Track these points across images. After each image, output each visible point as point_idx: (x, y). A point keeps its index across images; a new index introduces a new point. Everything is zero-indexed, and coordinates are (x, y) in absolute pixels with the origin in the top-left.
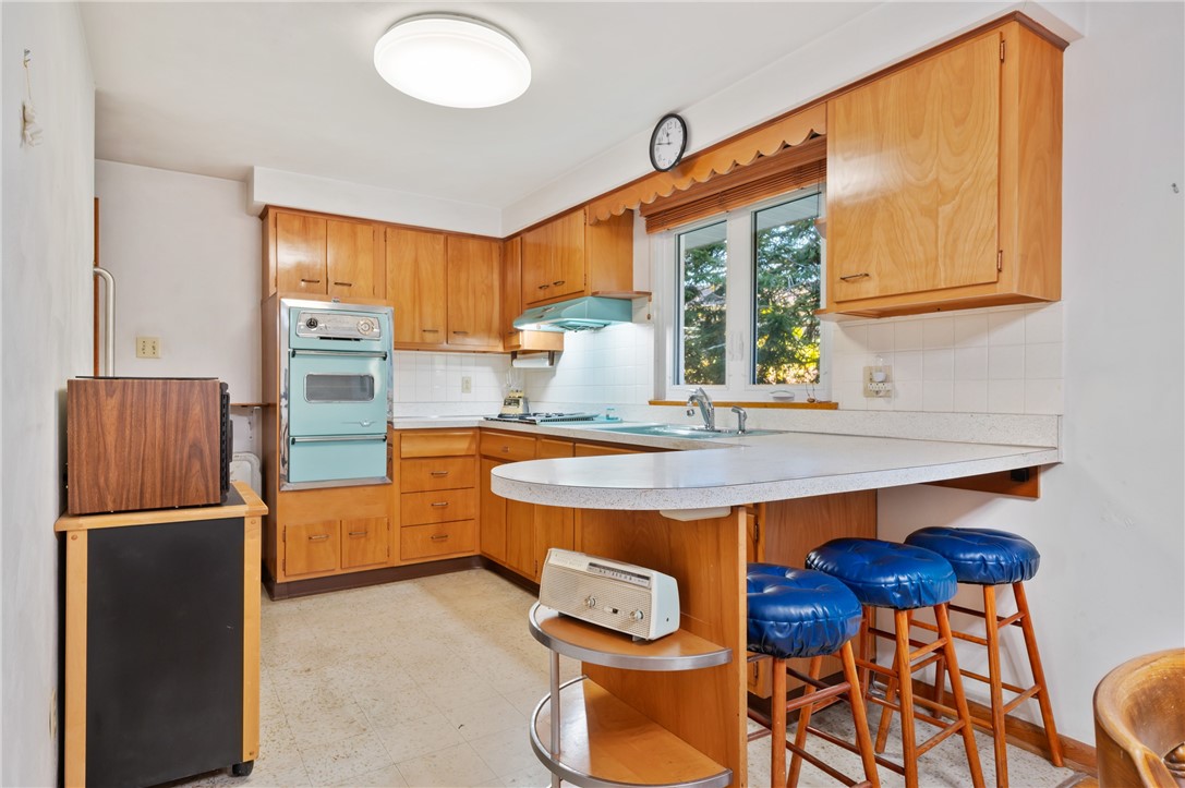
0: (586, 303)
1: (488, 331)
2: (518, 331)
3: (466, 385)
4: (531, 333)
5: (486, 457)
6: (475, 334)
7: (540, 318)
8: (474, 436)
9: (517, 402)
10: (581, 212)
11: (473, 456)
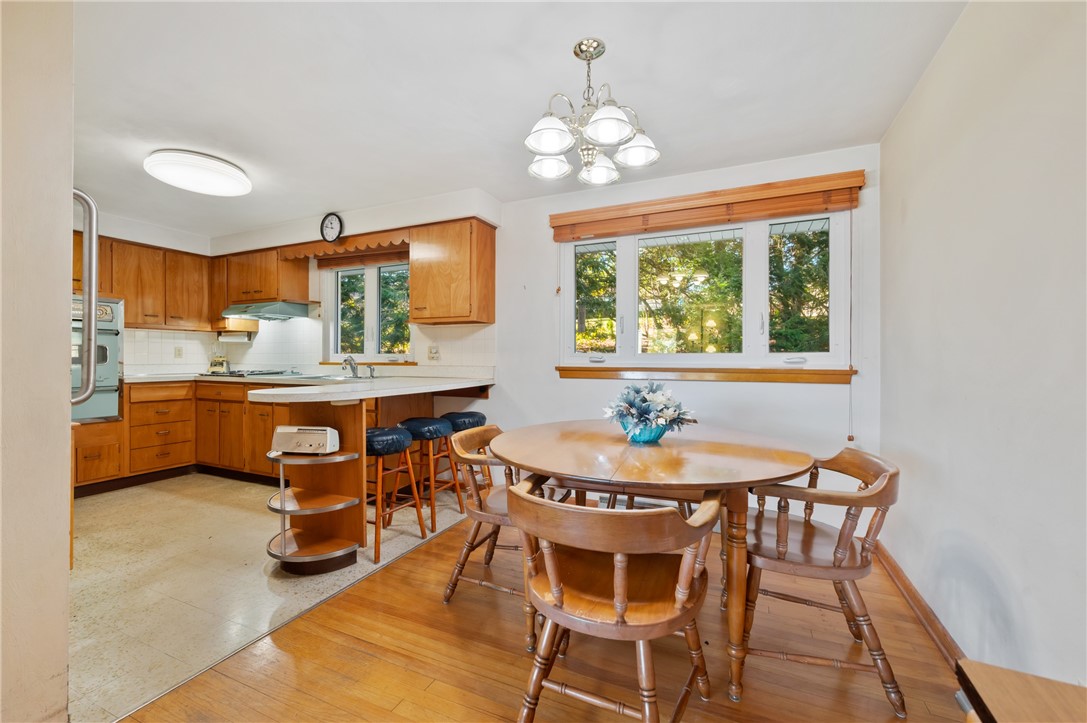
0: (278, 305)
1: (199, 316)
2: (224, 319)
3: (179, 353)
4: (234, 321)
5: (200, 399)
6: (189, 317)
7: (245, 312)
8: (191, 386)
9: (221, 364)
10: (275, 252)
11: (190, 399)
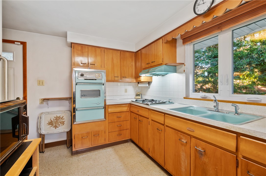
0: (163, 67)
2: (140, 76)
3: (126, 91)
4: (144, 77)
5: (132, 112)
6: (128, 78)
7: (148, 72)
8: (129, 106)
9: (139, 95)
10: (161, 40)
11: (128, 111)
